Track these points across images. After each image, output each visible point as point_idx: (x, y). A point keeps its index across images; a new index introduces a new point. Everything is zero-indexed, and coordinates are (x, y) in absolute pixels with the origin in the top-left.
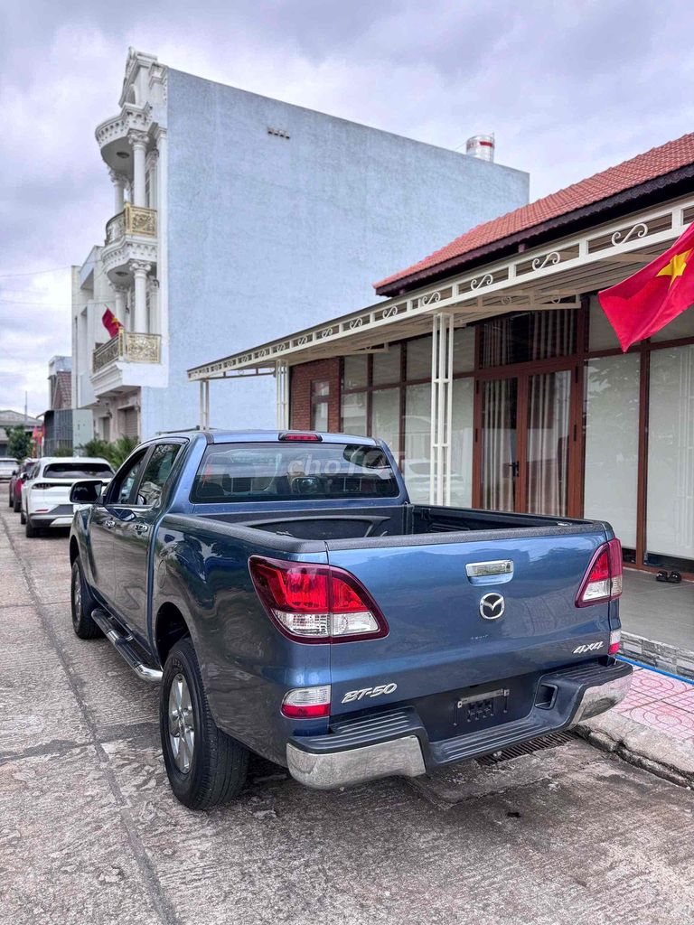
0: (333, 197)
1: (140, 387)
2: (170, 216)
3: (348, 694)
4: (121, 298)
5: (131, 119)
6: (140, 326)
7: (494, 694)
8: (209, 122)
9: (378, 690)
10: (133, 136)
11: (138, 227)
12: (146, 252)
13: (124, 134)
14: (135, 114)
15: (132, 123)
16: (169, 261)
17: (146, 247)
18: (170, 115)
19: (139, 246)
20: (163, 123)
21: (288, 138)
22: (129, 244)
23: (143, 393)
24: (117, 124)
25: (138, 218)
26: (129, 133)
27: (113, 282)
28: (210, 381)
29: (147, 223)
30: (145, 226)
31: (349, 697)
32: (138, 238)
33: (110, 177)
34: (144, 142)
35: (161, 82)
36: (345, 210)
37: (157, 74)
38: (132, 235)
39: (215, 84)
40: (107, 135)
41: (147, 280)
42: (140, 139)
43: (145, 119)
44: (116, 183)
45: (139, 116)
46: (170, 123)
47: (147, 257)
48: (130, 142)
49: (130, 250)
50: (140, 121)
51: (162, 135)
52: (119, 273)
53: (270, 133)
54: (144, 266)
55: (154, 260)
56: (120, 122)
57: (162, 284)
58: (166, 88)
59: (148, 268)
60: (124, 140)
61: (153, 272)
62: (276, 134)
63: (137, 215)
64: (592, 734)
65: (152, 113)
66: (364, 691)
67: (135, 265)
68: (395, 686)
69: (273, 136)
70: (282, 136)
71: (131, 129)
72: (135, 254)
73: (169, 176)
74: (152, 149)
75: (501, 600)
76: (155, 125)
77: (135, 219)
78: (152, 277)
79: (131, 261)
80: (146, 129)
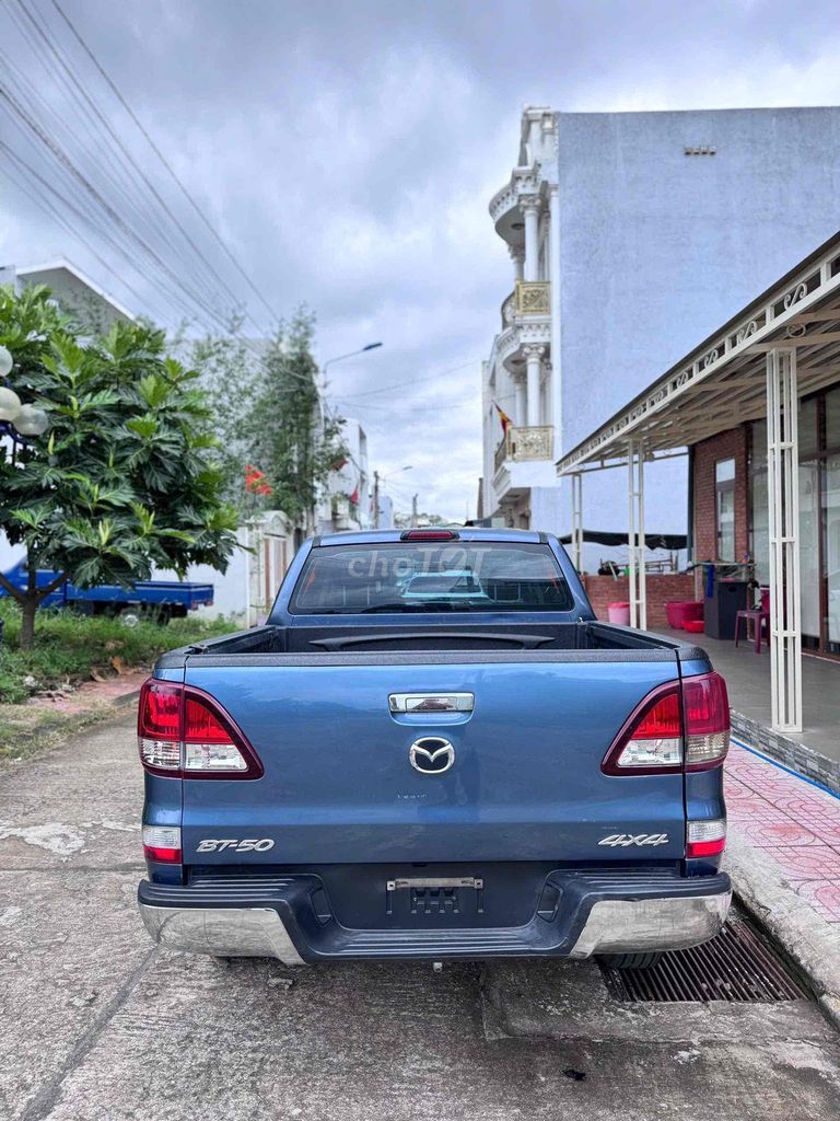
0: (781, 214)
1: (529, 489)
2: (563, 284)
3: (205, 843)
4: (520, 390)
5: (520, 184)
6: (534, 418)
7: (457, 882)
8: (609, 163)
9: (248, 844)
10: (523, 202)
11: (531, 303)
12: (539, 333)
13: (515, 203)
14: (524, 177)
15: (522, 188)
16: (562, 338)
17: (539, 327)
18: (562, 166)
19: (530, 327)
20: (553, 179)
21: (713, 153)
22: (520, 327)
23: (533, 497)
24: (508, 194)
25: (529, 295)
26: (519, 201)
27: (513, 373)
28: (583, 475)
29: (537, 298)
30: (537, 303)
31: (207, 845)
32: (529, 318)
33: (509, 255)
34: (536, 206)
35: (552, 132)
36: (800, 227)
37: (548, 125)
38: (522, 316)
39: (615, 114)
40: (499, 208)
41: (540, 366)
42: (531, 204)
43: (535, 180)
44: (515, 259)
45: (529, 178)
46: (561, 176)
47: (539, 338)
48: (521, 210)
49: (521, 334)
50: (530, 183)
51: (553, 193)
52: (515, 362)
53: (688, 154)
54: (537, 349)
55: (546, 341)
56: (510, 191)
57: (554, 367)
58: (557, 137)
59: (542, 350)
60: (515, 209)
61: (547, 355)
62: (697, 153)
63: (528, 291)
64: (824, 997)
65: (541, 172)
66: (226, 842)
67: (526, 350)
68: (272, 842)
69: (692, 157)
70: (704, 153)
71: (521, 196)
72: (526, 337)
73: (562, 237)
74: (543, 213)
75: (448, 748)
76: (545, 184)
77: (525, 297)
78: (546, 360)
79: (523, 346)
80: (536, 191)
